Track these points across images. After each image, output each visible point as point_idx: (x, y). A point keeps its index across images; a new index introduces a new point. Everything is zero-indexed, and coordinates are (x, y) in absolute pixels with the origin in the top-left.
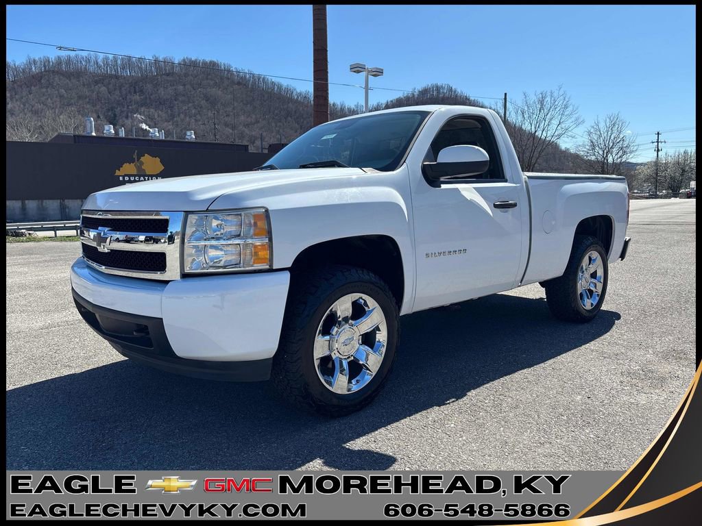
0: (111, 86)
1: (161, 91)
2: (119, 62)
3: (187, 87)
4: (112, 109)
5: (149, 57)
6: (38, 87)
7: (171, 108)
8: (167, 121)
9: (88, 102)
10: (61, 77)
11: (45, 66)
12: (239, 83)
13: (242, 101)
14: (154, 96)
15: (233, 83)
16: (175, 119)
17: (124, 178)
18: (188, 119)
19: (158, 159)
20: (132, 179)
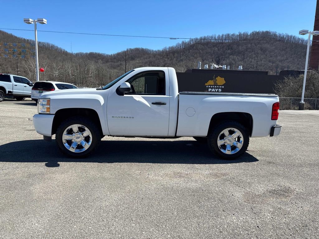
0: (219, 47)
1: (240, 48)
2: (224, 37)
3: (252, 45)
4: (218, 57)
5: (237, 33)
6: (192, 50)
7: (244, 55)
8: (241, 61)
9: (210, 55)
10: (201, 45)
11: (196, 41)
12: (280, 40)
13: (280, 49)
14: (237, 50)
15: (277, 41)
16: (245, 60)
17: (208, 87)
18: (251, 59)
19: (223, 79)
20: (212, 87)
